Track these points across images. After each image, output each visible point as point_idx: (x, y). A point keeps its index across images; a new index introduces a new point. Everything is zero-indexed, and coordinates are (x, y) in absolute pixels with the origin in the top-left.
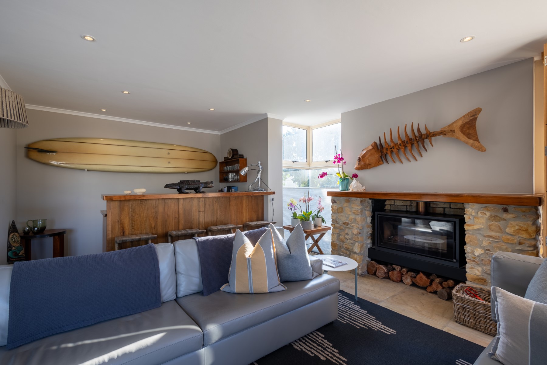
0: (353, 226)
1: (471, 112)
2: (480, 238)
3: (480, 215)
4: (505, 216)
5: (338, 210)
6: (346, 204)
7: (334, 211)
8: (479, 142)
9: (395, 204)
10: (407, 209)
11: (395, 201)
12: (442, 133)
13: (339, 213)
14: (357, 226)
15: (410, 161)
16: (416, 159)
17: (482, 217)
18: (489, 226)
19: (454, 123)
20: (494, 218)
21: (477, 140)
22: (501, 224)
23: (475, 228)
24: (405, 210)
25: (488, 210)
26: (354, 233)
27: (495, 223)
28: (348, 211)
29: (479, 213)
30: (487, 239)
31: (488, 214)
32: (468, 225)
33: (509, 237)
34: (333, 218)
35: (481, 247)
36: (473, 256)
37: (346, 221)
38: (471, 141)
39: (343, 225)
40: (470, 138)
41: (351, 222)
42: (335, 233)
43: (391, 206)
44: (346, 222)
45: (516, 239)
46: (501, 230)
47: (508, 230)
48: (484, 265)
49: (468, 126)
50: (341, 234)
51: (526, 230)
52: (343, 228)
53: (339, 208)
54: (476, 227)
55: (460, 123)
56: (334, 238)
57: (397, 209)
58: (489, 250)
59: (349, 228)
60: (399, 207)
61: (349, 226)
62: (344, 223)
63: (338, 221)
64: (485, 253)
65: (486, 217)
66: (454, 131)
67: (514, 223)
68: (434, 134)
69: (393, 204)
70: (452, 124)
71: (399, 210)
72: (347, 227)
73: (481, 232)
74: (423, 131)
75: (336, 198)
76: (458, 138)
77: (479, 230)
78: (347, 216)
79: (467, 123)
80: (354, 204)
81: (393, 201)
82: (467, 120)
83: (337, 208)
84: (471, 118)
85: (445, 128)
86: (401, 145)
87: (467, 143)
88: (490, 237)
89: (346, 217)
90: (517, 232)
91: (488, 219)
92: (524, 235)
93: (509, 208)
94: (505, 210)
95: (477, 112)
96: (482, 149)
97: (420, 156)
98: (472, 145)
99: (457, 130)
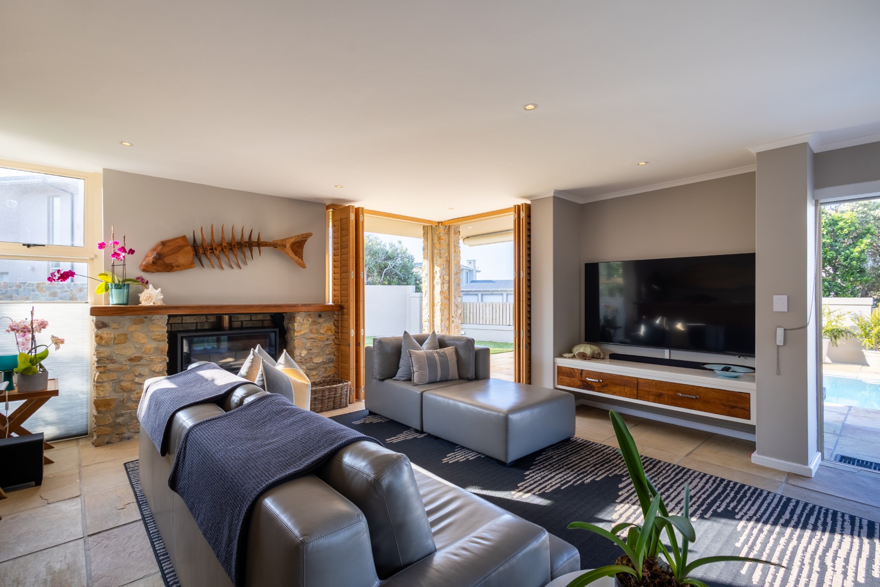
0: (151, 360)
1: (305, 234)
2: (305, 341)
3: (305, 322)
4: (321, 320)
5: (115, 338)
6: (134, 328)
7: (106, 342)
8: (303, 260)
9: (184, 322)
10: (197, 326)
11: (184, 318)
12: (274, 245)
13: (117, 344)
14: (162, 358)
15: (232, 267)
16: (240, 267)
17: (306, 323)
18: (311, 329)
19: (287, 239)
20: (314, 323)
21: (301, 258)
22: (318, 326)
23: (302, 334)
24: (194, 328)
25: (310, 317)
26: (157, 371)
27: (314, 327)
28: (141, 338)
29: (305, 320)
30: (309, 341)
31: (310, 320)
32: (298, 332)
33: (322, 336)
34: (102, 355)
35: (305, 349)
36: (301, 358)
37: (137, 355)
38: (297, 258)
39: (128, 363)
40: (296, 255)
41: (147, 354)
42: (105, 382)
43: (171, 325)
44: (135, 357)
45: (325, 337)
46: (318, 332)
47: (322, 331)
48: (307, 363)
49: (298, 245)
50: (122, 379)
51: (330, 330)
52: (129, 368)
53: (118, 335)
54: (303, 332)
55: (293, 240)
56: (102, 391)
57: (182, 329)
58: (311, 350)
59: (143, 365)
60: (184, 325)
61: (143, 362)
62: (131, 360)
63: (114, 358)
64: (309, 353)
65: (309, 322)
66: (286, 246)
67: (325, 325)
68: (266, 244)
69: (180, 322)
70: (285, 239)
71: (185, 329)
72: (139, 365)
73: (305, 336)
75: (105, 319)
76: (287, 253)
77: (304, 334)
78: (138, 346)
79: (298, 242)
80: (155, 326)
81: (180, 318)
82: (299, 240)
83: (112, 336)
84: (303, 239)
85: (278, 241)
86: (226, 248)
87: (293, 259)
88: (312, 338)
89: (135, 348)
90: (326, 331)
91: (310, 325)
92: (330, 333)
93: (322, 314)
94: (320, 316)
95: (309, 235)
96: (303, 266)
97: (245, 263)
98: (296, 262)
99: (288, 246)
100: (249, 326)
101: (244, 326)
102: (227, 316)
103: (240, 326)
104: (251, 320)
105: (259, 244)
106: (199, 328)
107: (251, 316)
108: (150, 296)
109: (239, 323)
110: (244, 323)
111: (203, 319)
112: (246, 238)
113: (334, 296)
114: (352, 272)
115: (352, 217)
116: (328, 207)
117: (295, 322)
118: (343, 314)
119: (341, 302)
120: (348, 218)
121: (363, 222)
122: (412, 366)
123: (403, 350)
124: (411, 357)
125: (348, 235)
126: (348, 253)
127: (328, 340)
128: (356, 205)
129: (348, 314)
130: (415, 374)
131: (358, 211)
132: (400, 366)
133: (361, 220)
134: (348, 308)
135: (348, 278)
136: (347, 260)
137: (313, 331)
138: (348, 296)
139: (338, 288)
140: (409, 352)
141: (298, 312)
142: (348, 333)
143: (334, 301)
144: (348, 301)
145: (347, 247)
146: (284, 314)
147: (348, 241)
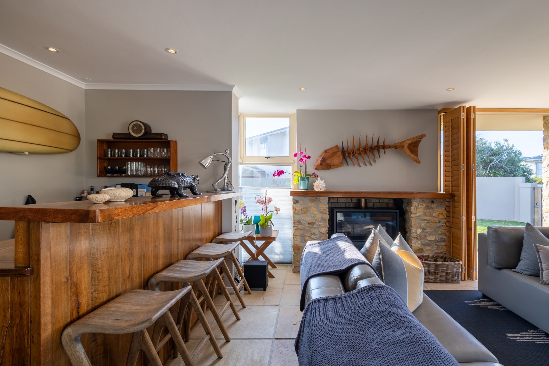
0: (319, 225)
1: (419, 136)
2: (420, 221)
3: (420, 206)
4: (433, 206)
5: (302, 210)
6: (311, 204)
7: (297, 212)
8: (418, 157)
9: (339, 201)
10: (346, 205)
11: (338, 199)
12: (396, 147)
13: (303, 213)
14: (325, 225)
15: (366, 165)
16: (371, 165)
17: (421, 207)
18: (425, 213)
19: (405, 141)
20: (427, 207)
21: (417, 155)
22: (431, 210)
23: (418, 215)
24: (344, 206)
25: (425, 203)
26: (322, 232)
27: (428, 211)
28: (314, 211)
29: (420, 204)
30: (423, 221)
31: (424, 205)
32: (414, 214)
33: (434, 219)
34: (296, 219)
35: (420, 228)
36: (416, 235)
37: (312, 221)
38: (413, 155)
39: (308, 225)
40: (412, 153)
41: (317, 221)
42: (298, 235)
43: (332, 203)
44: (311, 222)
45: (437, 220)
46: (431, 215)
47: (434, 215)
48: (421, 239)
49: (414, 145)
50: (305, 235)
51: (442, 214)
52: (308, 229)
53: (303, 208)
54: (418, 214)
55: (409, 142)
56: (296, 241)
57: (338, 206)
58: (425, 229)
59: (315, 228)
60: (339, 204)
61: (315, 226)
62: (309, 224)
63: (301, 222)
64: (423, 231)
65: (424, 207)
66: (404, 146)
67: (437, 210)
68: (389, 147)
69: (336, 201)
70: (404, 142)
71: (339, 206)
72: (313, 227)
73: (420, 218)
74: (381, 143)
75: (297, 198)
76: (405, 152)
77: (419, 216)
78: (313, 216)
79: (414, 143)
80: (321, 203)
81: (336, 199)
82: (415, 141)
83: (300, 209)
84: (418, 140)
85: (398, 143)
86: (362, 152)
87: (410, 156)
88: (426, 220)
89: (311, 216)
90: (438, 215)
91: (424, 209)
92: (441, 217)
93: (435, 201)
94: (433, 202)
95: (423, 136)
96: (418, 162)
97: (375, 162)
98: (412, 158)
99: (406, 146)
100: (379, 207)
101: (375, 206)
102: (364, 199)
103: (372, 206)
104: (380, 202)
105: (384, 147)
106: (347, 206)
107: (380, 200)
108: (319, 185)
109: (372, 204)
110: (375, 204)
111: (349, 200)
113: (445, 186)
114: (463, 165)
115: (463, 116)
116: (439, 112)
117: (411, 206)
118: (454, 201)
119: (452, 191)
120: (459, 117)
121: (474, 119)
122: (541, 262)
123: (524, 242)
124: (538, 252)
125: (459, 132)
126: (459, 148)
127: (440, 222)
128: (467, 105)
129: (459, 201)
130: (544, 272)
131: (469, 111)
132: (521, 258)
133: (472, 117)
134: (459, 197)
135: (459, 170)
136: (458, 154)
137: (427, 214)
138: (459, 185)
139: (449, 179)
140: (536, 246)
141: (414, 198)
142: (460, 218)
143: (445, 190)
144: (459, 190)
145: (458, 142)
146: (403, 199)
147: (459, 137)
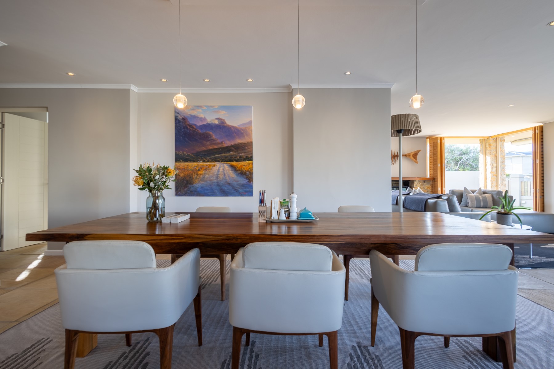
1: (418, 150)
3: (418, 184)
4: (425, 184)
16: (394, 164)
20: (422, 185)
21: (416, 160)
22: (424, 186)
25: (421, 182)
27: (422, 186)
31: (420, 183)
33: (425, 190)
38: (414, 160)
45: (426, 190)
46: (424, 188)
47: (425, 188)
51: (429, 188)
55: (413, 153)
67: (427, 186)
70: (410, 153)
79: (415, 154)
84: (417, 152)
90: (427, 188)
91: (420, 185)
92: (429, 189)
93: (425, 181)
94: (424, 182)
95: (420, 151)
96: (417, 163)
97: (395, 163)
98: (414, 161)
99: (411, 155)
112: (396, 154)
113: (430, 174)
114: (439, 164)
115: (439, 141)
116: (427, 138)
117: (414, 184)
118: (435, 181)
119: (434, 177)
120: (437, 142)
121: (444, 143)
122: (468, 200)
123: (463, 195)
124: (467, 196)
125: (437, 149)
126: (437, 156)
127: (428, 192)
128: (440, 136)
129: (437, 181)
130: (469, 203)
131: (441, 139)
132: (462, 201)
133: (443, 142)
134: (437, 179)
135: (437, 166)
136: (437, 159)
137: (422, 188)
138: (437, 174)
139: (432, 171)
140: (466, 194)
141: (416, 180)
142: (438, 189)
143: (430, 176)
144: (437, 176)
145: (437, 154)
146: (409, 181)
147: (437, 151)
